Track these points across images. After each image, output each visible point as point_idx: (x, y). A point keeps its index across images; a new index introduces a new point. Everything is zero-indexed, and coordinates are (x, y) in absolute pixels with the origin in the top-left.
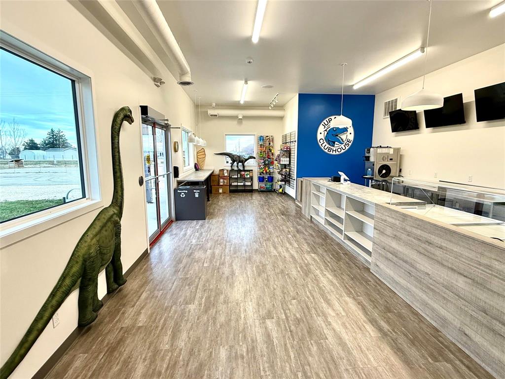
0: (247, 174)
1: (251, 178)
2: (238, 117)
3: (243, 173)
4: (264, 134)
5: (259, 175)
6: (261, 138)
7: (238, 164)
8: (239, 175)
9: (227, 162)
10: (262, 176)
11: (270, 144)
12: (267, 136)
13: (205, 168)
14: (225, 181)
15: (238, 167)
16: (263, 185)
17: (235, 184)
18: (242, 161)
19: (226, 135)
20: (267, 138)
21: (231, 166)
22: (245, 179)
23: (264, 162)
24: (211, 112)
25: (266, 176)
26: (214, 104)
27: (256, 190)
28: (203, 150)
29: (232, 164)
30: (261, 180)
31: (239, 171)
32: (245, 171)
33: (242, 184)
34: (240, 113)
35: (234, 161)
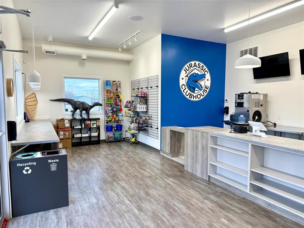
0: (93, 124)
1: (98, 128)
2: (81, 57)
3: (88, 122)
4: (111, 79)
5: (106, 124)
6: (107, 83)
7: (81, 112)
8: (83, 125)
9: (67, 110)
10: (109, 124)
11: (117, 90)
12: (114, 81)
13: (37, 117)
14: (67, 133)
15: (81, 115)
16: (111, 134)
17: (79, 135)
18: (86, 108)
19: (65, 78)
20: (114, 83)
21: (73, 115)
22: (90, 129)
23: (112, 109)
24: (46, 47)
25: (114, 125)
26: (51, 39)
27: (104, 141)
28: (33, 96)
29: (74, 112)
30: (109, 129)
31: (82, 121)
32: (91, 120)
33: (87, 135)
34: (84, 53)
35: (75, 109)
